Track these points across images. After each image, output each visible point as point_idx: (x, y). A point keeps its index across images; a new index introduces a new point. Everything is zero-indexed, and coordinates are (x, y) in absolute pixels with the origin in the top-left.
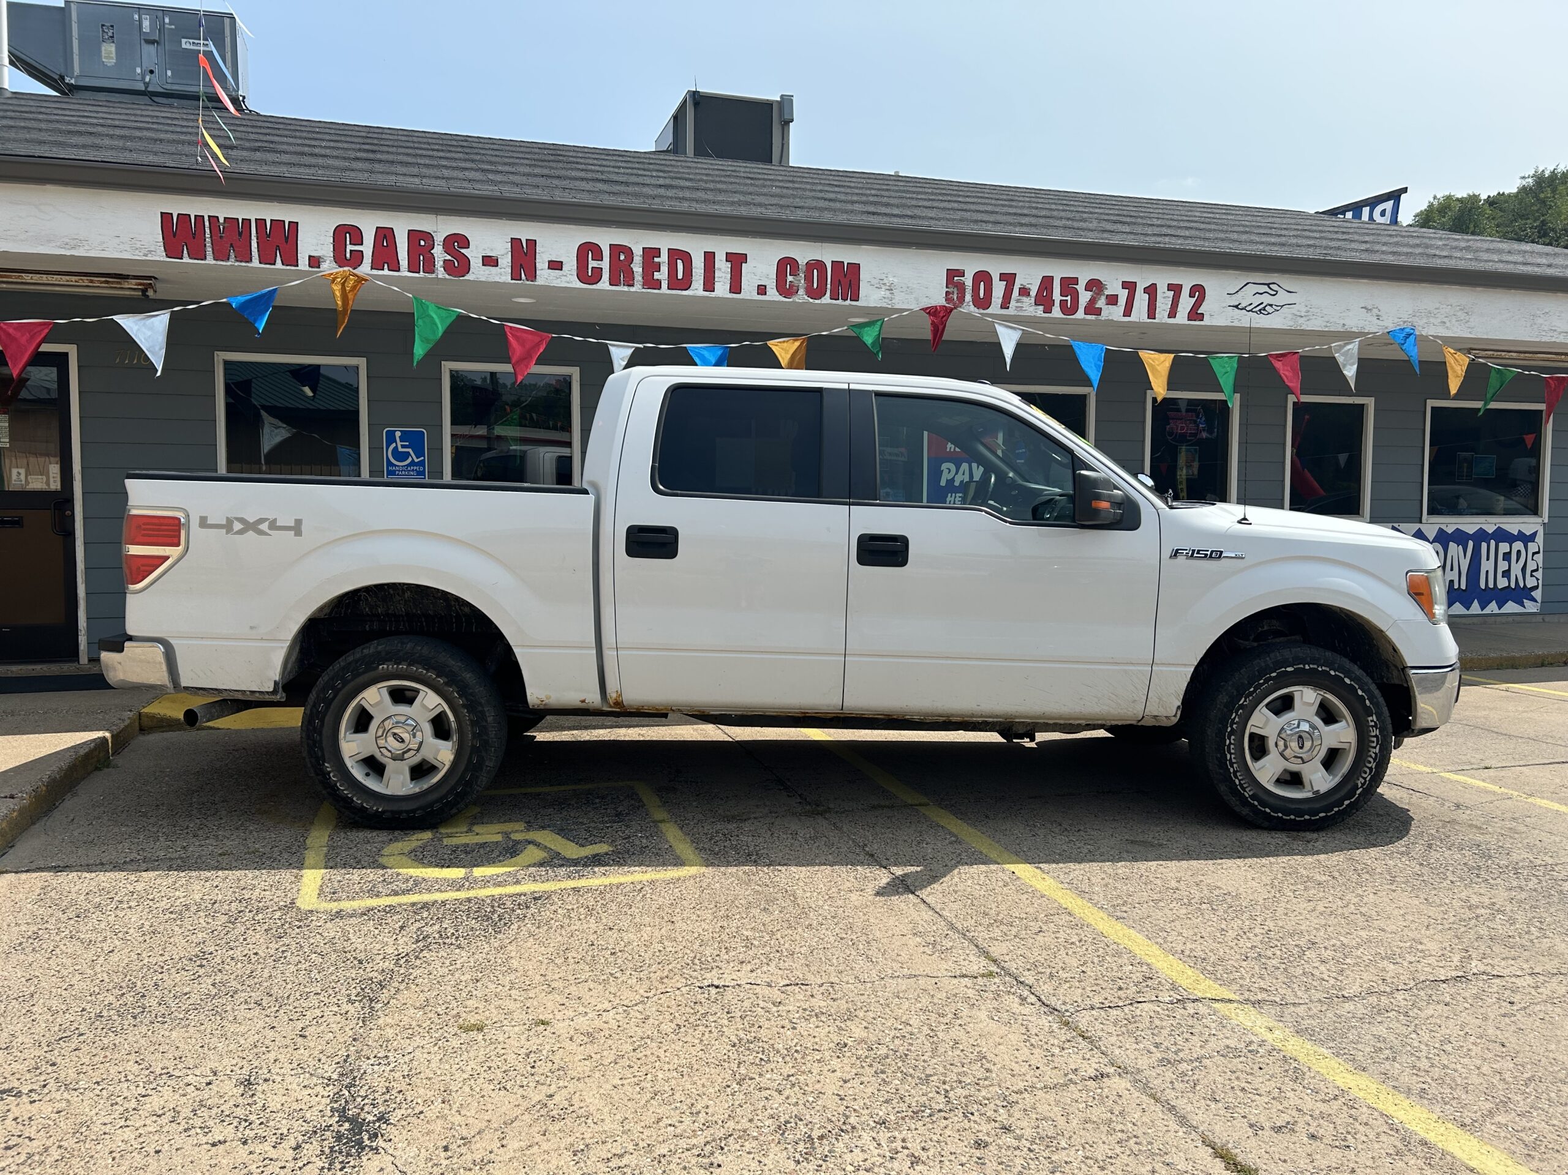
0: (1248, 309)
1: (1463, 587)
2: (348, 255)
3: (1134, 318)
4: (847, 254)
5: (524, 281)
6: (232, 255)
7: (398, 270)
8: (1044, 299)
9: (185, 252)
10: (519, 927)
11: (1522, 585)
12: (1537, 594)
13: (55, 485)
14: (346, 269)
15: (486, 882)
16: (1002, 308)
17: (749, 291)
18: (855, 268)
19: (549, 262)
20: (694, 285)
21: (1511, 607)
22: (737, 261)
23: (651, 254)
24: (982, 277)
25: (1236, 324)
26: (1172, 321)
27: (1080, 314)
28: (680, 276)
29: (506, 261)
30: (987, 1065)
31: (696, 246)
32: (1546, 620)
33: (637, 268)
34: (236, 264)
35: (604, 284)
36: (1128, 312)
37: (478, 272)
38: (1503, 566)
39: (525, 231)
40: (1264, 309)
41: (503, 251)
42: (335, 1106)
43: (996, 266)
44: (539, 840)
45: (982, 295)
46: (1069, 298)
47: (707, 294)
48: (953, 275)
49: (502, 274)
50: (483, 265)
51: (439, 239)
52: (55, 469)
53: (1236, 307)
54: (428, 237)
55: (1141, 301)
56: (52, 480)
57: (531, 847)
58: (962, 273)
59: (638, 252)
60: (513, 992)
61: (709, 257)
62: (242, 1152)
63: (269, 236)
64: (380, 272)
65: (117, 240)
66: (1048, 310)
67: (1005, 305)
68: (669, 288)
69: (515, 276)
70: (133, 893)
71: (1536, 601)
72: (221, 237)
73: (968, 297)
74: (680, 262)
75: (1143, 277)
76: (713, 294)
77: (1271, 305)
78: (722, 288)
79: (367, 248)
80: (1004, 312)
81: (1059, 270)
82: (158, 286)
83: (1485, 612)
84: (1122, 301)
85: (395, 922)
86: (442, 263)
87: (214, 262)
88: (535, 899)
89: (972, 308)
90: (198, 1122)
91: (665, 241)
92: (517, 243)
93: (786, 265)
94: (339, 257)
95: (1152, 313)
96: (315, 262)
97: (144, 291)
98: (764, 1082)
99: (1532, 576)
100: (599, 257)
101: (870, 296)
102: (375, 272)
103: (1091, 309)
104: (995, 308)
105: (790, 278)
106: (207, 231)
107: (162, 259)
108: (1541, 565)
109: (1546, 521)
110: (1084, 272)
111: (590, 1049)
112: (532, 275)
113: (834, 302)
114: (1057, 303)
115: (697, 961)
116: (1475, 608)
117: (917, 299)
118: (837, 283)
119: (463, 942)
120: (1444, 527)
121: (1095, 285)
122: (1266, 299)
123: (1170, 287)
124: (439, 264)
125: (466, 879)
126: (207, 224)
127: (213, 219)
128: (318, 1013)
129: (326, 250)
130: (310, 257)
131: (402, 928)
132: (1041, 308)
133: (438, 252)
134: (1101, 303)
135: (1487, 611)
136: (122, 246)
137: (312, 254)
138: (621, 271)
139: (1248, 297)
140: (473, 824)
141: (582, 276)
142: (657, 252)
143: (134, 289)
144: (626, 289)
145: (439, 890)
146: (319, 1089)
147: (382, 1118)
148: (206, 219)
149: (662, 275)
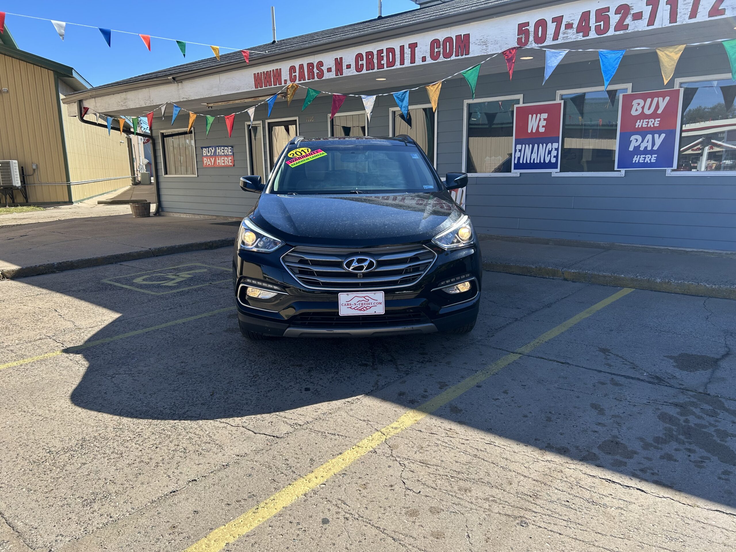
2: (293, 77)
3: (657, 25)
4: (462, 30)
5: (339, 76)
6: (268, 84)
7: (305, 80)
8: (583, 27)
9: (259, 85)
14: (293, 82)
16: (553, 40)
18: (467, 37)
19: (347, 65)
20: (396, 63)
22: (413, 46)
24: (542, 23)
26: (692, 21)
28: (391, 61)
31: (396, 44)
33: (375, 61)
34: (269, 87)
35: (364, 71)
36: (651, 22)
37: (326, 76)
39: (338, 54)
41: (332, 64)
43: (549, 14)
45: (540, 35)
46: (602, 22)
47: (401, 66)
48: (522, 27)
49: (333, 74)
50: (327, 72)
51: (315, 65)
54: (312, 64)
55: (664, 11)
58: (527, 24)
61: (402, 48)
63: (275, 75)
66: (586, 34)
67: (555, 38)
68: (387, 67)
69: (337, 74)
72: (266, 79)
73: (531, 38)
74: (390, 53)
76: (404, 66)
78: (407, 63)
79: (297, 74)
80: (555, 42)
81: (595, 5)
86: (316, 74)
89: (534, 45)
91: (385, 46)
92: (336, 59)
93: (435, 43)
94: (291, 79)
95: (673, 19)
96: (286, 82)
100: (362, 59)
102: (300, 82)
103: (621, 26)
104: (549, 41)
105: (436, 50)
106: (263, 77)
112: (342, 72)
114: (593, 28)
117: (500, 47)
118: (458, 47)
121: (624, 9)
129: (288, 78)
132: (581, 34)
133: (316, 71)
134: (628, 20)
137: (285, 79)
141: (357, 69)
142: (382, 51)
144: (372, 71)
148: (262, 73)
149: (384, 62)
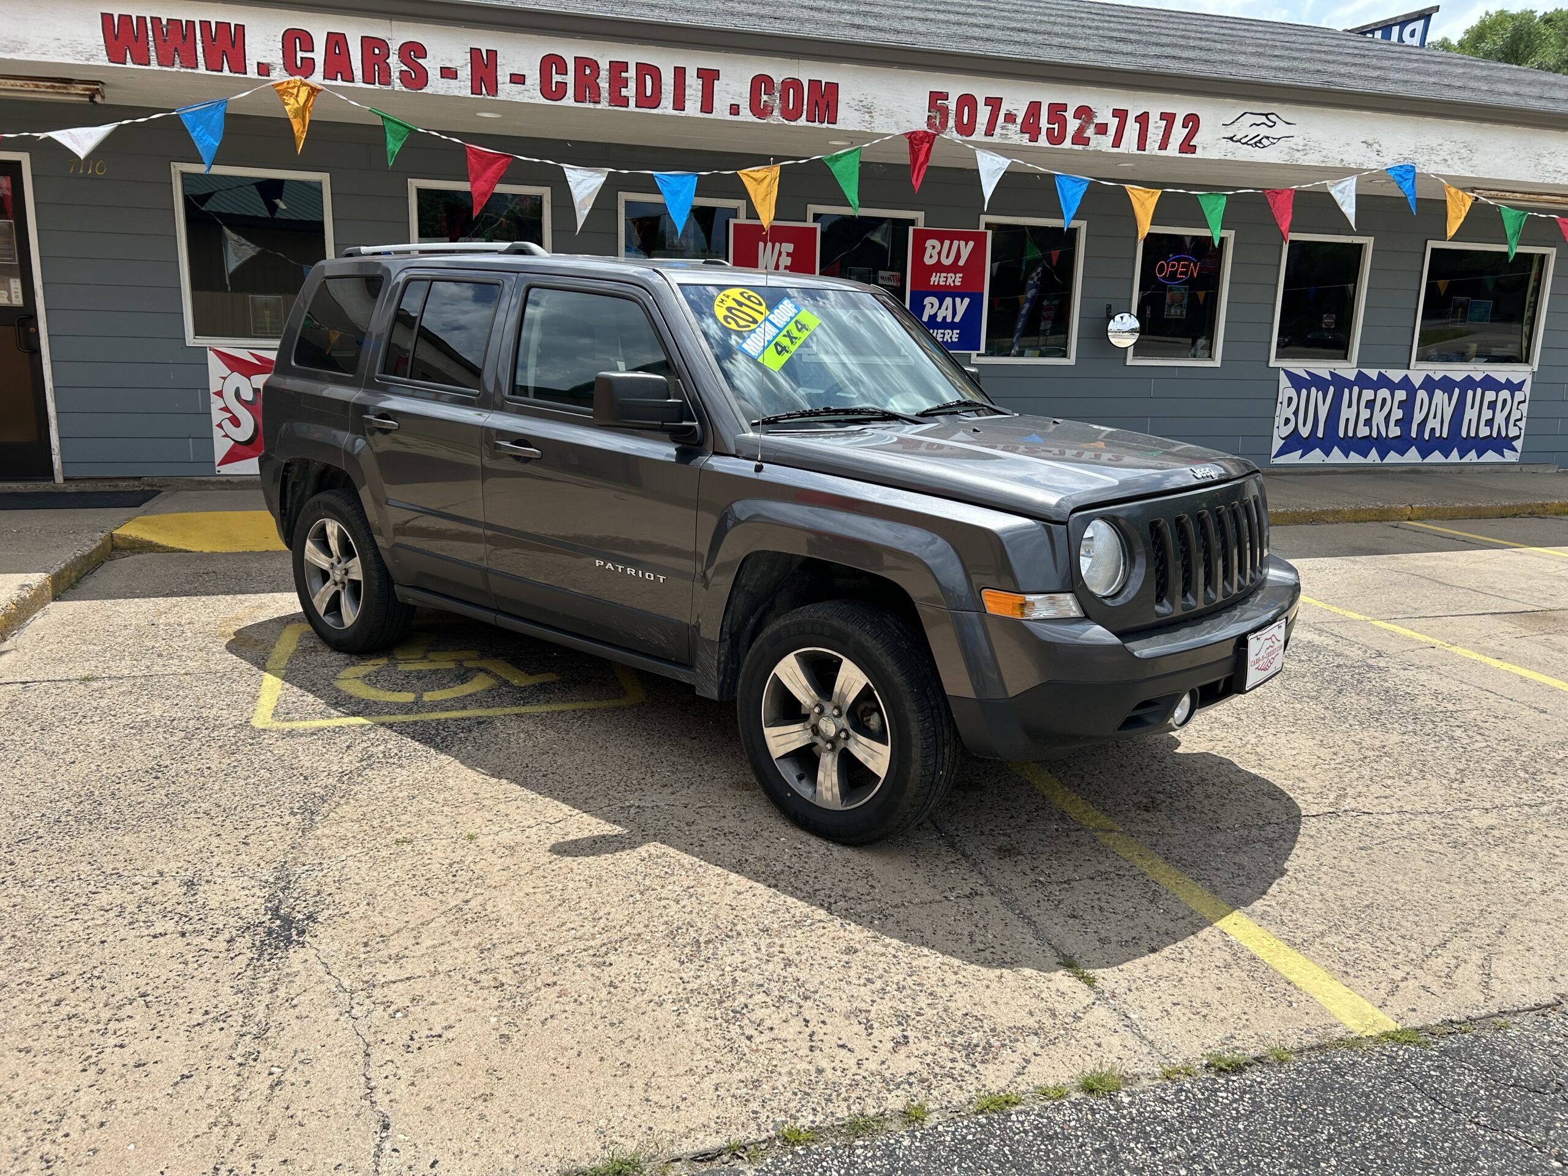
0: (1243, 141)
1: (1445, 435)
2: (299, 63)
3: (1123, 149)
4: (825, 73)
5: (485, 95)
6: (177, 61)
7: (353, 81)
8: (1030, 127)
9: (128, 56)
10: (460, 749)
11: (1504, 435)
12: (1518, 444)
13: (18, 301)
14: (298, 78)
15: (435, 706)
16: (986, 135)
17: (721, 111)
18: (833, 88)
19: (511, 75)
20: (663, 103)
21: (1490, 456)
22: (709, 77)
23: (618, 68)
24: (966, 101)
25: (1230, 157)
26: (1163, 153)
27: (1067, 144)
28: (649, 93)
29: (465, 73)
30: (873, 883)
31: (666, 62)
32: (1524, 470)
33: (604, 84)
34: (182, 70)
35: (569, 101)
36: (1117, 143)
37: (436, 85)
38: (1487, 414)
39: (485, 41)
40: (1260, 141)
41: (461, 61)
42: (269, 905)
43: (981, 89)
44: (491, 668)
45: (965, 121)
46: (1056, 126)
47: (676, 113)
48: (936, 98)
49: (461, 87)
50: (442, 77)
51: (394, 46)
52: (16, 285)
53: (1231, 139)
54: (382, 44)
55: (1132, 130)
56: (13, 295)
57: (482, 674)
58: (945, 97)
59: (604, 65)
60: (445, 809)
61: (680, 73)
62: (180, 943)
63: (214, 40)
64: (334, 83)
65: (57, 43)
66: (1034, 139)
67: (989, 132)
68: (637, 106)
69: (475, 90)
70: (96, 708)
71: (1516, 451)
72: (165, 41)
73: (951, 123)
74: (648, 78)
75: (1135, 104)
76: (682, 114)
77: (1267, 138)
78: (693, 107)
79: (319, 55)
80: (988, 139)
81: (1047, 95)
82: (107, 91)
83: (1463, 461)
84: (1112, 130)
85: (342, 741)
86: (398, 74)
87: (158, 68)
88: (479, 723)
89: (955, 135)
90: (142, 917)
91: (633, 56)
92: (475, 53)
93: (761, 83)
94: (290, 66)
95: (1141, 145)
96: (264, 69)
97: (92, 97)
98: (665, 893)
99: (1515, 425)
100: (563, 70)
101: (848, 119)
102: (328, 82)
103: (1080, 138)
104: (979, 135)
105: (764, 98)
106: (150, 33)
107: (105, 64)
108: (1525, 414)
109: (1536, 370)
110: (1073, 98)
111: (509, 861)
112: (493, 89)
113: (810, 124)
114: (1044, 132)
115: (622, 783)
116: (1454, 457)
117: (897, 123)
118: (814, 103)
119: (404, 762)
120: (1431, 374)
121: (1085, 113)
122: (1263, 131)
123: (1163, 116)
124: (395, 75)
125: (416, 703)
126: (149, 26)
127: (156, 21)
128: (261, 823)
129: (275, 56)
130: (258, 63)
131: (348, 747)
132: (1027, 136)
133: (395, 63)
134: (1090, 132)
135: (1466, 460)
136: (63, 49)
137: (261, 61)
138: (586, 88)
139: (1245, 128)
140: (429, 651)
141: (546, 91)
142: (624, 66)
143: (82, 95)
144: (591, 106)
145: (389, 713)
146: (256, 890)
147: (311, 917)
148: (148, 20)
149: (630, 92)
